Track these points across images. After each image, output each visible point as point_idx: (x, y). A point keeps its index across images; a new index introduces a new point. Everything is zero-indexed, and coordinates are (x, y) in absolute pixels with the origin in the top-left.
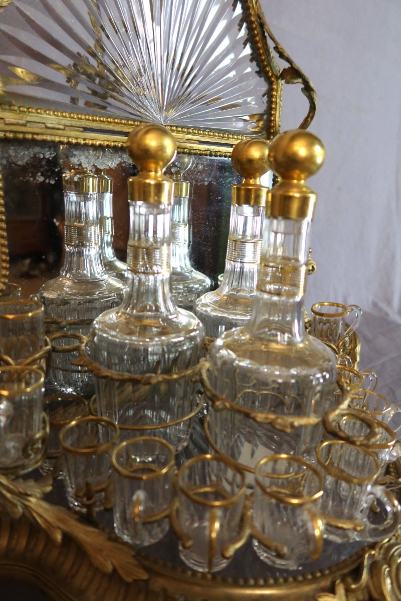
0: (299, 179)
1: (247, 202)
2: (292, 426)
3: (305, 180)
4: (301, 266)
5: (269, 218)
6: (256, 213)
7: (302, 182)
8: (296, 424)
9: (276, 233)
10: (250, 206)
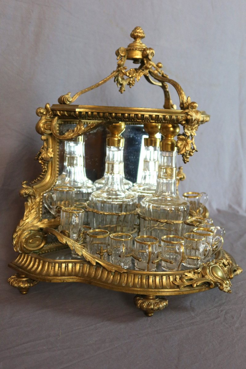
0: (171, 138)
1: (151, 145)
2: (173, 223)
3: (173, 138)
4: (173, 168)
5: (161, 151)
6: (155, 150)
7: (172, 138)
8: (174, 222)
9: (164, 157)
10: (153, 147)
